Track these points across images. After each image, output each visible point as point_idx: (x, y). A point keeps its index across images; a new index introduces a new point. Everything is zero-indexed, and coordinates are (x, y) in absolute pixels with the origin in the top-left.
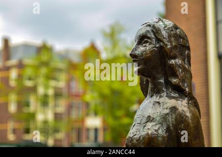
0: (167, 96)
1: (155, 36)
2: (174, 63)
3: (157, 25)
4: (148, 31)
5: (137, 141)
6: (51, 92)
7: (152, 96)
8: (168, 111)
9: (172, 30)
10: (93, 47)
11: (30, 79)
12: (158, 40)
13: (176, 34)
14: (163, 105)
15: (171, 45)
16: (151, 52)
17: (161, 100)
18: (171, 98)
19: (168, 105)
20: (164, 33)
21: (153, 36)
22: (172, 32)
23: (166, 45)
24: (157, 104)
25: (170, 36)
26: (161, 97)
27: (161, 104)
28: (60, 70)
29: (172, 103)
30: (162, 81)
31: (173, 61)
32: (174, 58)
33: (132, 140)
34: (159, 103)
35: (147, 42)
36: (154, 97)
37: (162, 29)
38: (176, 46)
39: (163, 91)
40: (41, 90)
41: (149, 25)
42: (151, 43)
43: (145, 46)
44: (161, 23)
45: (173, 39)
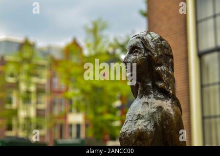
0: (154, 97)
1: (144, 46)
2: (160, 69)
3: (145, 37)
4: (138, 42)
5: (129, 135)
6: (33, 88)
7: (141, 98)
8: (155, 110)
9: (158, 42)
10: (75, 43)
11: (12, 76)
12: (147, 50)
13: (161, 45)
14: (151, 105)
15: (158, 54)
16: (141, 60)
17: (149, 101)
18: (158, 99)
19: (155, 104)
20: (151, 44)
21: (142, 47)
22: (158, 44)
23: (154, 54)
24: (146, 105)
25: (156, 47)
26: (149, 98)
27: (150, 104)
28: (43, 66)
29: (158, 103)
30: (150, 84)
31: (159, 68)
32: (160, 65)
33: (125, 135)
34: (147, 103)
35: (137, 52)
36: (144, 98)
37: (150, 41)
38: (161, 55)
39: (151, 93)
40: (23, 87)
41: (139, 38)
42: (140, 53)
43: (136, 55)
44: (149, 36)
45: (159, 49)
